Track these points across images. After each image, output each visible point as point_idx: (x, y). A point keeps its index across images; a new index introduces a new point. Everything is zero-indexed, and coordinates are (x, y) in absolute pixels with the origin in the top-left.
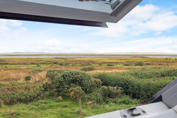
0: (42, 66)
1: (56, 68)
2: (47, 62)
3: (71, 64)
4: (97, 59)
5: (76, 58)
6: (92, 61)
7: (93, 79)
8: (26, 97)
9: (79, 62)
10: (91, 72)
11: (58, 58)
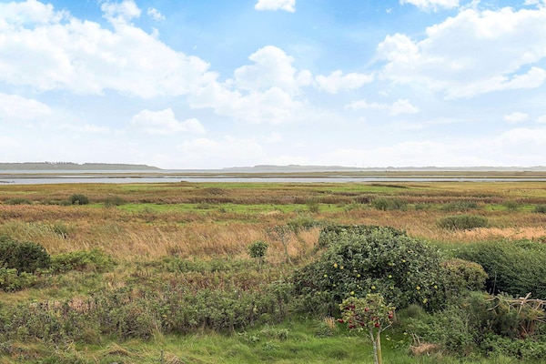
0: (324, 208)
1: (363, 215)
2: (341, 197)
3: (413, 205)
4: (507, 187)
5: (437, 185)
6: (484, 196)
7: (454, 265)
8: (226, 314)
9: (442, 197)
10: (469, 233)
11: (380, 185)
